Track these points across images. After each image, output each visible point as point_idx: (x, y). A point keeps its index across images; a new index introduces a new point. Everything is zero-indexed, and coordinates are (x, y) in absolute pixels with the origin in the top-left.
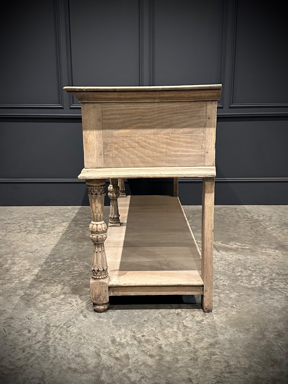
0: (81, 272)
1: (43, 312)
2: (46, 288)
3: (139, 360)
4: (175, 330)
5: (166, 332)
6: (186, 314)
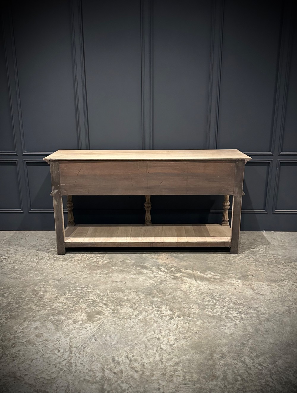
0: (94, 300)
1: (67, 336)
2: (69, 314)
3: (129, 374)
4: (155, 351)
5: (148, 353)
6: (164, 339)
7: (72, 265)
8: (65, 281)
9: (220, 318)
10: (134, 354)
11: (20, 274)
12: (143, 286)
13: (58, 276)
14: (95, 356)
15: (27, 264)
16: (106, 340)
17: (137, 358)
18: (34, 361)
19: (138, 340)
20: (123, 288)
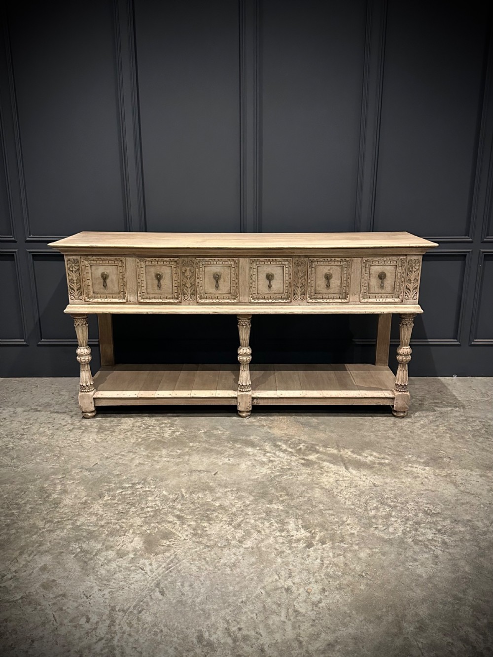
0: (157, 508)
1: (105, 585)
2: (109, 538)
4: (283, 618)
5: (271, 622)
6: (298, 590)
7: (115, 440)
8: (100, 472)
9: (403, 542)
10: (242, 625)
11: (18, 457)
12: (249, 480)
13: (88, 461)
14: (161, 631)
15: (32, 439)
16: (183, 594)
17: (249, 633)
18: (36, 644)
19: (247, 593)
20: (211, 484)
